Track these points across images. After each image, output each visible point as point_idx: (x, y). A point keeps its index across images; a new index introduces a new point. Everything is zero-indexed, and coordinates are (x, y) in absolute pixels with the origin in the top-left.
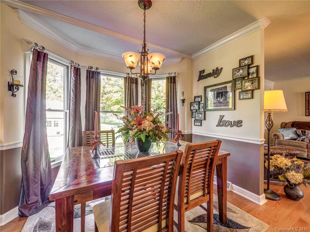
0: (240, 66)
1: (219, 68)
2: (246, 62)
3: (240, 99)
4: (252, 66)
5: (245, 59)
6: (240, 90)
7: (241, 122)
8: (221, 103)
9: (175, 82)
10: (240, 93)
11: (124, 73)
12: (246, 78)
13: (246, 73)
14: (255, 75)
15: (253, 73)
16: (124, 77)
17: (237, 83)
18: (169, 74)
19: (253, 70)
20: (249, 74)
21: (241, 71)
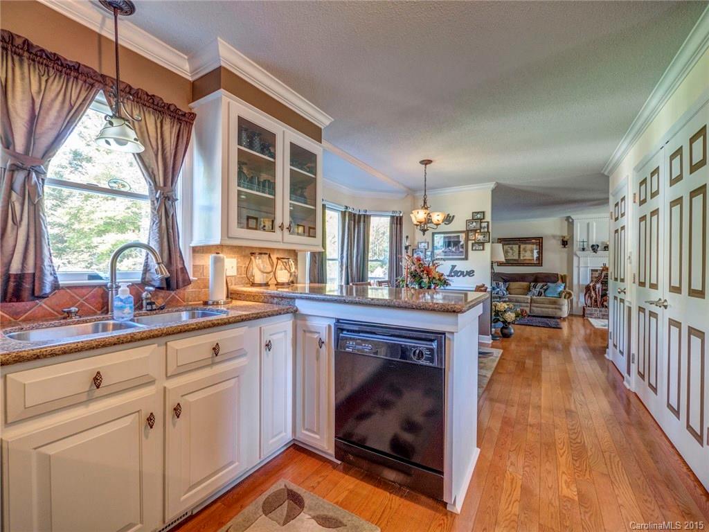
0: (473, 219)
1: (451, 215)
2: (479, 216)
3: (473, 250)
4: (484, 221)
5: (478, 213)
6: (473, 242)
7: (473, 271)
8: (453, 252)
9: (401, 224)
10: (473, 244)
11: (342, 206)
12: (479, 231)
13: (478, 226)
14: (486, 230)
15: (484, 228)
16: (342, 212)
17: (470, 234)
18: (393, 212)
19: (484, 225)
20: (481, 227)
21: (474, 224)
